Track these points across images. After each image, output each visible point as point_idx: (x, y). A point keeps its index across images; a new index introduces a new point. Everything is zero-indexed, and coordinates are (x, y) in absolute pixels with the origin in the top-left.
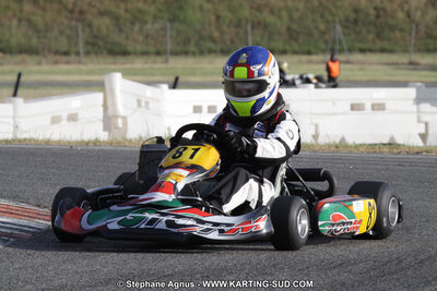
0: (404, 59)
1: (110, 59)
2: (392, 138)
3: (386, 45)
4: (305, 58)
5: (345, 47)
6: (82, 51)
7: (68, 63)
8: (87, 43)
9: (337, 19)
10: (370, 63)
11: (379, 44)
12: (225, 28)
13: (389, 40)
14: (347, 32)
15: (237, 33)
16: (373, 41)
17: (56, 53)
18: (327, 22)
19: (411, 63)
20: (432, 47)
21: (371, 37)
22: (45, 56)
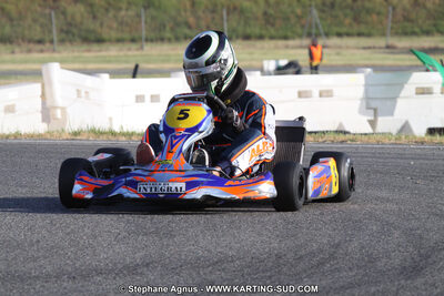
0: (381, 42)
1: (85, 47)
2: (341, 125)
3: (363, 28)
4: (281, 43)
5: (322, 31)
6: (55, 39)
7: (42, 51)
8: (62, 31)
9: (313, 3)
10: (348, 47)
11: (356, 29)
12: (200, 13)
13: (366, 23)
14: (324, 15)
15: (213, 18)
16: (350, 25)
17: (30, 41)
18: (304, 6)
19: (388, 47)
20: (409, 30)
21: (348, 21)
22: (19, 45)
